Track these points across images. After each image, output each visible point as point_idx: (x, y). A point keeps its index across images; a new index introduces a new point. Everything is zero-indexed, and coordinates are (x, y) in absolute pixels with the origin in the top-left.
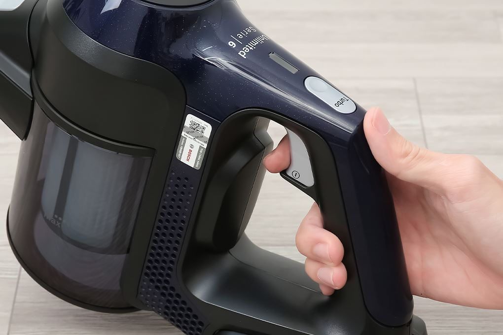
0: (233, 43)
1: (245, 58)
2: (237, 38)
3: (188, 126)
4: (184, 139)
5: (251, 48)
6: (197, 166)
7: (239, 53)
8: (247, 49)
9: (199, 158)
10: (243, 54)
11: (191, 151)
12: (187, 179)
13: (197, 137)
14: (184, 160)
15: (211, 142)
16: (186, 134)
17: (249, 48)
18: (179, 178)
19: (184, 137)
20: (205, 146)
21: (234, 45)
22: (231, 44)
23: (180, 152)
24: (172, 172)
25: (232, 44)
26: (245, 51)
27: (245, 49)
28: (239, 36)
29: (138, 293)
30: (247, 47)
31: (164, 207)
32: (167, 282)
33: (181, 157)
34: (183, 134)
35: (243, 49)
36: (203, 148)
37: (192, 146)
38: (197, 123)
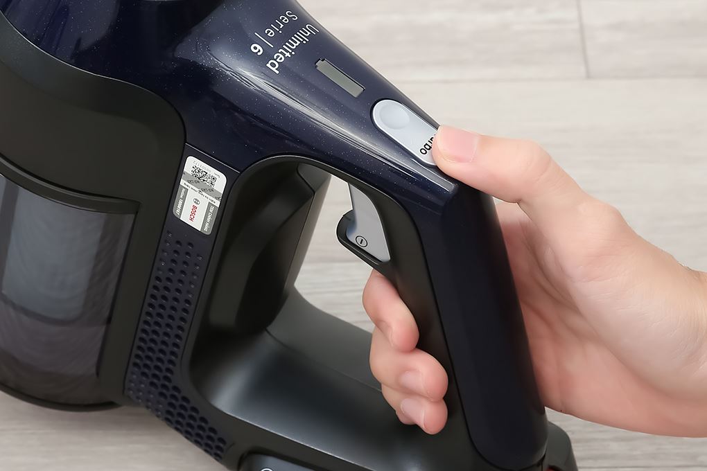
0: (259, 47)
1: (277, 72)
2: (265, 36)
3: (190, 173)
4: (184, 190)
5: (288, 54)
6: (206, 229)
7: (268, 65)
8: (281, 56)
9: (208, 220)
10: (273, 65)
11: (195, 207)
12: (190, 244)
13: (204, 190)
14: (185, 218)
15: (226, 198)
16: (187, 183)
17: (284, 55)
18: (178, 242)
19: (185, 188)
20: (217, 204)
21: (259, 51)
22: (255, 48)
23: (179, 206)
24: (168, 232)
25: (257, 49)
26: (278, 60)
27: (278, 56)
28: (269, 32)
29: (124, 388)
30: (281, 53)
31: (158, 279)
32: (166, 378)
33: (180, 214)
34: (183, 182)
35: (275, 58)
36: (213, 205)
37: (197, 201)
38: (204, 170)
